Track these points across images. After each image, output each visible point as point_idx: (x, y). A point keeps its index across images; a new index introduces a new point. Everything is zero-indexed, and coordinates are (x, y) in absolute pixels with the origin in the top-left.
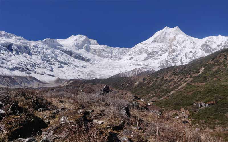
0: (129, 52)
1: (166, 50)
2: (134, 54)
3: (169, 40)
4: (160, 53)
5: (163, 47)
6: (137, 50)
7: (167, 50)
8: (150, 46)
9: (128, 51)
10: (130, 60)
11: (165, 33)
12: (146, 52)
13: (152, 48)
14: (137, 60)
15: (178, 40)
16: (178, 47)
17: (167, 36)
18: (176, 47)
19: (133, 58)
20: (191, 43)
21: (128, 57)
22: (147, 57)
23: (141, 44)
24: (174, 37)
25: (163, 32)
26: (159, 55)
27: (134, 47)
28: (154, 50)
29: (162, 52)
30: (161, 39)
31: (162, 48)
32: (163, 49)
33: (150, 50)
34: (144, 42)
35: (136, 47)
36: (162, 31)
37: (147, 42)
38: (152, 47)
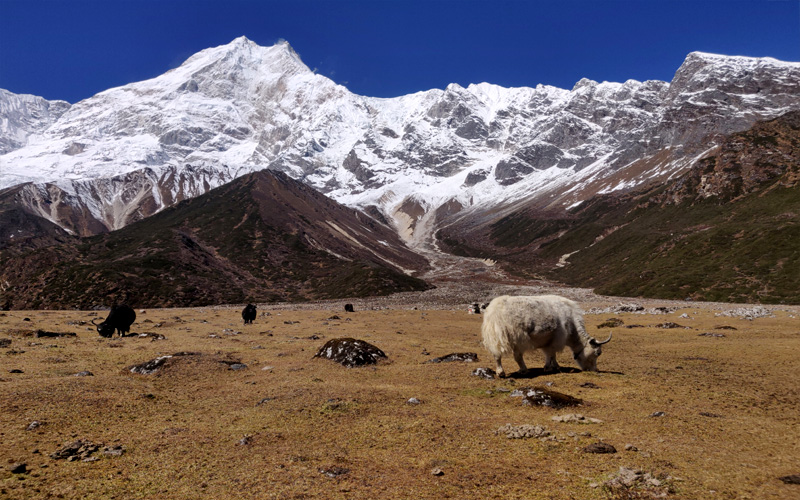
0: (61, 120)
1: (241, 129)
2: (93, 130)
3: (257, 92)
4: (216, 139)
5: (232, 115)
6: (106, 114)
7: (246, 131)
8: (171, 105)
9: (59, 116)
10: (67, 157)
11: (240, 59)
12: (155, 130)
13: (184, 115)
14: (108, 160)
15: (301, 92)
16: (300, 118)
17: (247, 73)
18: (293, 117)
19: (83, 146)
20: (358, 106)
21: (61, 144)
22: (160, 149)
23: (126, 90)
24: (276, 80)
25: (230, 53)
26: (213, 145)
27: (89, 101)
28: (191, 125)
29: (228, 137)
30: (220, 82)
31: (228, 119)
32: (228, 125)
33: (174, 122)
34: (141, 85)
35: (97, 100)
36: (224, 49)
37: (159, 87)
38: (179, 108)
